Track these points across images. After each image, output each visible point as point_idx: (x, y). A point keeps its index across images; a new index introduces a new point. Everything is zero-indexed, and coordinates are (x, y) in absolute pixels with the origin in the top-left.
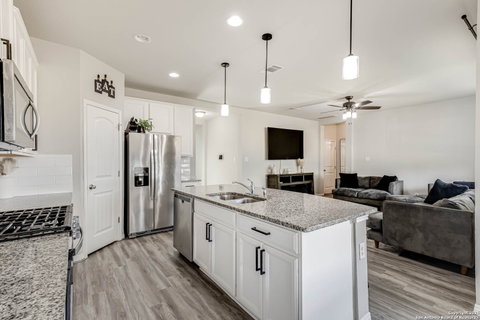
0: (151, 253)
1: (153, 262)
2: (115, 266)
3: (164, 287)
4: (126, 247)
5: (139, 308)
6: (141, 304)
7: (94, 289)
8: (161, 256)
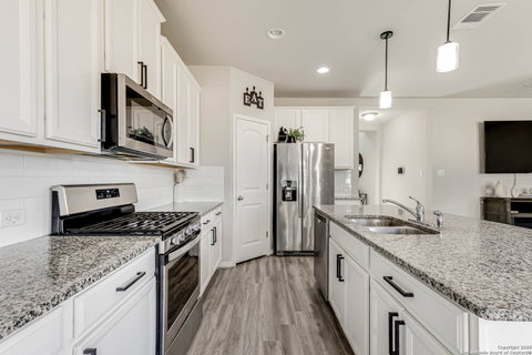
0: (291, 276)
1: (289, 289)
2: (253, 281)
3: (287, 322)
4: (271, 264)
5: (254, 337)
6: (257, 333)
7: (227, 299)
8: (299, 284)
